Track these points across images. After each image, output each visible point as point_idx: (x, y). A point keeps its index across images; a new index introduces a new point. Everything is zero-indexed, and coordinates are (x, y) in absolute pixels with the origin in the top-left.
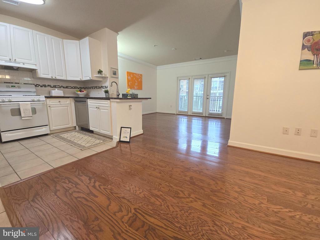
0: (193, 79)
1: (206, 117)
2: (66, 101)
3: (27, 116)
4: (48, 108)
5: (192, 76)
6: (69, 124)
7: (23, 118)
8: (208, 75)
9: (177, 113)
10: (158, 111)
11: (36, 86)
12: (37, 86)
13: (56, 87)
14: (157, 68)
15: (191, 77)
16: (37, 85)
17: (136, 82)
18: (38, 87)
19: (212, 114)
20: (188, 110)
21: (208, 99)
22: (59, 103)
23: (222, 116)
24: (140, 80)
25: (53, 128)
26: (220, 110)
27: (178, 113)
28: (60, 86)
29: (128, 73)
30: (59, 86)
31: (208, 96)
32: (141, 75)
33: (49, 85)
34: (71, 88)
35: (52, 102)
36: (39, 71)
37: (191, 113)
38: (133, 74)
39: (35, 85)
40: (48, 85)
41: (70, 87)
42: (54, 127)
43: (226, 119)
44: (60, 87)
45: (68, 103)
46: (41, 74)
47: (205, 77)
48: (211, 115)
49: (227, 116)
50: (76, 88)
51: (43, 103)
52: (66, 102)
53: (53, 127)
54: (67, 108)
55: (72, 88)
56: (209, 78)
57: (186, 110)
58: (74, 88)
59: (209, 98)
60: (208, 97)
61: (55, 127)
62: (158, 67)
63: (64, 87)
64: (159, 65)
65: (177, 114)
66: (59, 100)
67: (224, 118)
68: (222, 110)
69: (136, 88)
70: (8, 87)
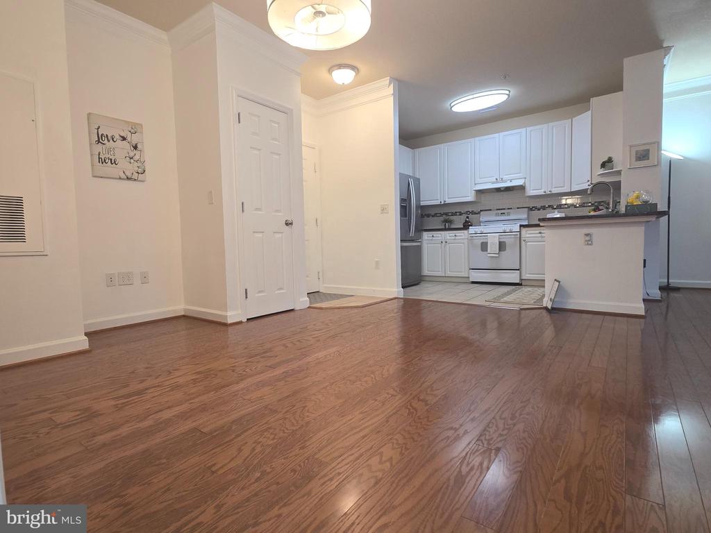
3: (493, 253)
4: (523, 243)
7: (489, 255)
22: (539, 235)
25: (526, 276)
46: (530, 191)
51: (515, 235)
53: (526, 274)
61: (529, 274)
66: (540, 230)
70: (497, 215)
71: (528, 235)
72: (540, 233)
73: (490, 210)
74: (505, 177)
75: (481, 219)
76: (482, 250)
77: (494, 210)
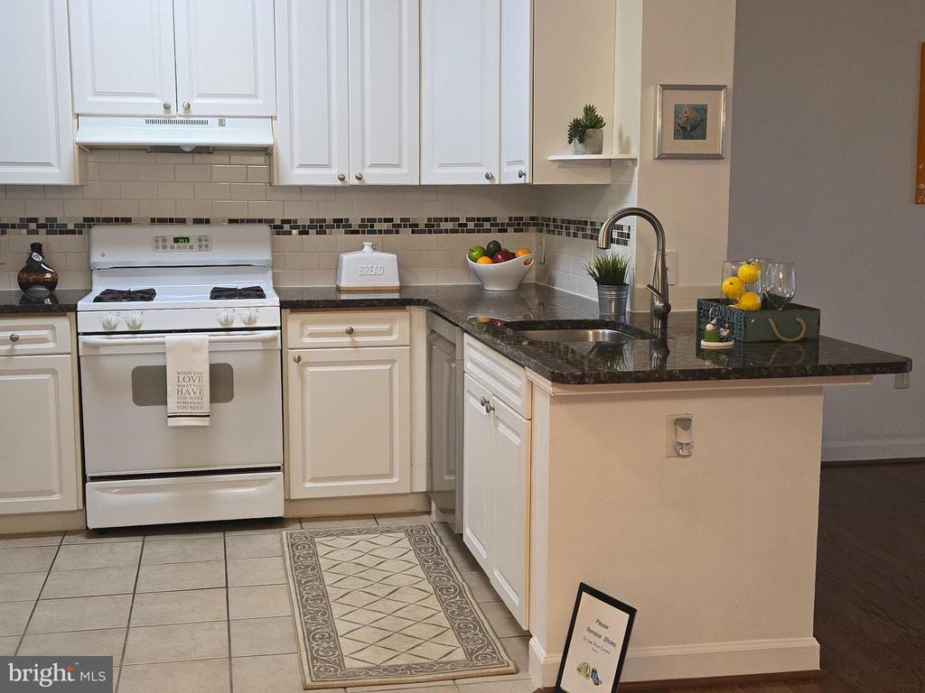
2: (386, 327)
3: (189, 411)
4: (292, 367)
6: (390, 475)
7: (172, 422)
11: (279, 228)
12: (286, 227)
13: (377, 226)
16: (284, 221)
18: (290, 233)
22: (347, 339)
25: (306, 488)
28: (397, 221)
30: (390, 220)
33: (338, 222)
34: (453, 231)
35: (312, 335)
36: (282, 153)
39: (278, 223)
40: (335, 220)
41: (450, 225)
42: (308, 485)
44: (396, 229)
45: (394, 337)
46: (292, 167)
50: (487, 225)
51: (264, 341)
52: (389, 333)
53: (304, 480)
54: (391, 371)
55: (462, 228)
58: (471, 225)
61: (313, 480)
63: (415, 228)
66: (347, 322)
70: (160, 243)
71: (307, 340)
72: (350, 332)
73: (127, 221)
74: (200, 105)
75: (96, 258)
76: (140, 399)
77: (140, 223)
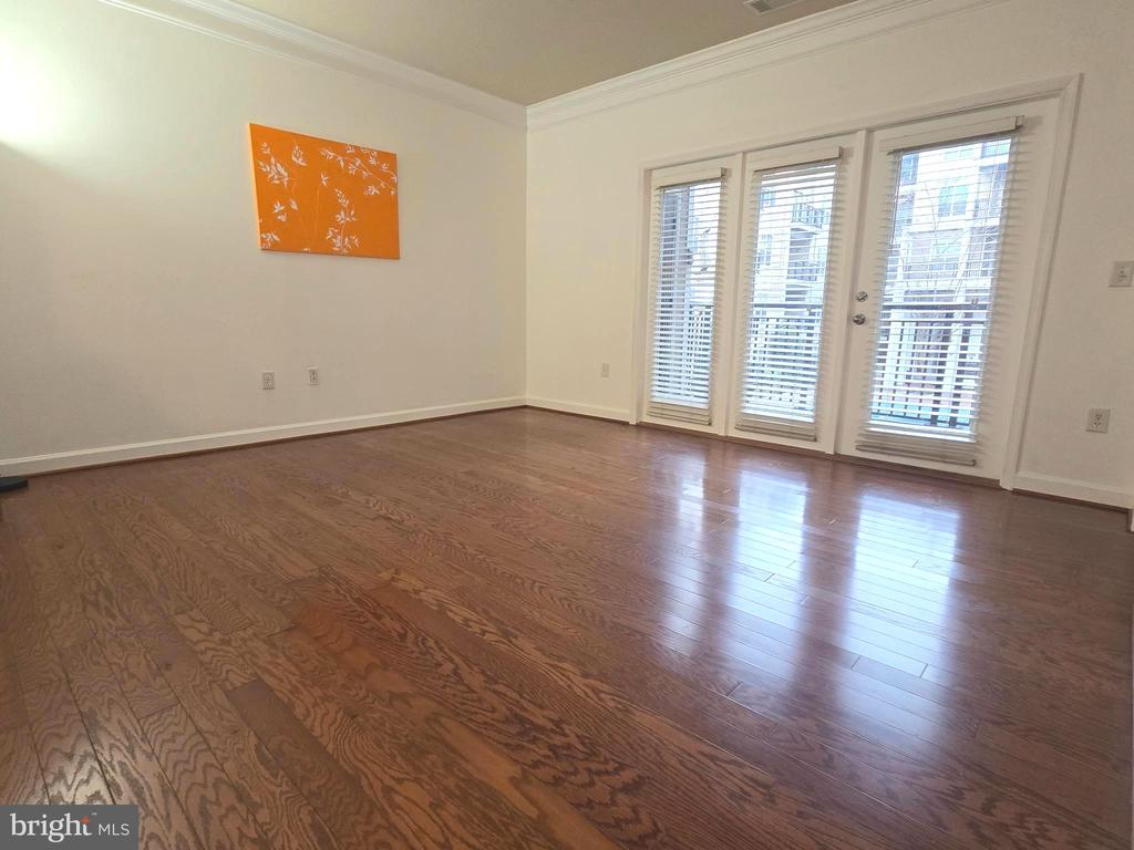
0: (749, 177)
1: (837, 460)
5: (745, 153)
8: (870, 131)
9: (639, 412)
10: (531, 398)
14: (530, 122)
15: (734, 165)
17: (345, 202)
19: (891, 444)
20: (711, 404)
21: (860, 321)
23: (974, 463)
24: (373, 190)
26: (965, 414)
27: (647, 419)
29: (259, 134)
31: (863, 297)
32: (389, 158)
37: (732, 425)
38: (311, 145)
43: (1017, 492)
47: (842, 156)
48: (883, 449)
49: (1022, 474)
56: (880, 161)
57: (701, 403)
59: (868, 316)
60: (860, 308)
62: (530, 110)
64: (538, 100)
65: (641, 427)
67: (991, 486)
68: (982, 415)
69: (338, 242)
